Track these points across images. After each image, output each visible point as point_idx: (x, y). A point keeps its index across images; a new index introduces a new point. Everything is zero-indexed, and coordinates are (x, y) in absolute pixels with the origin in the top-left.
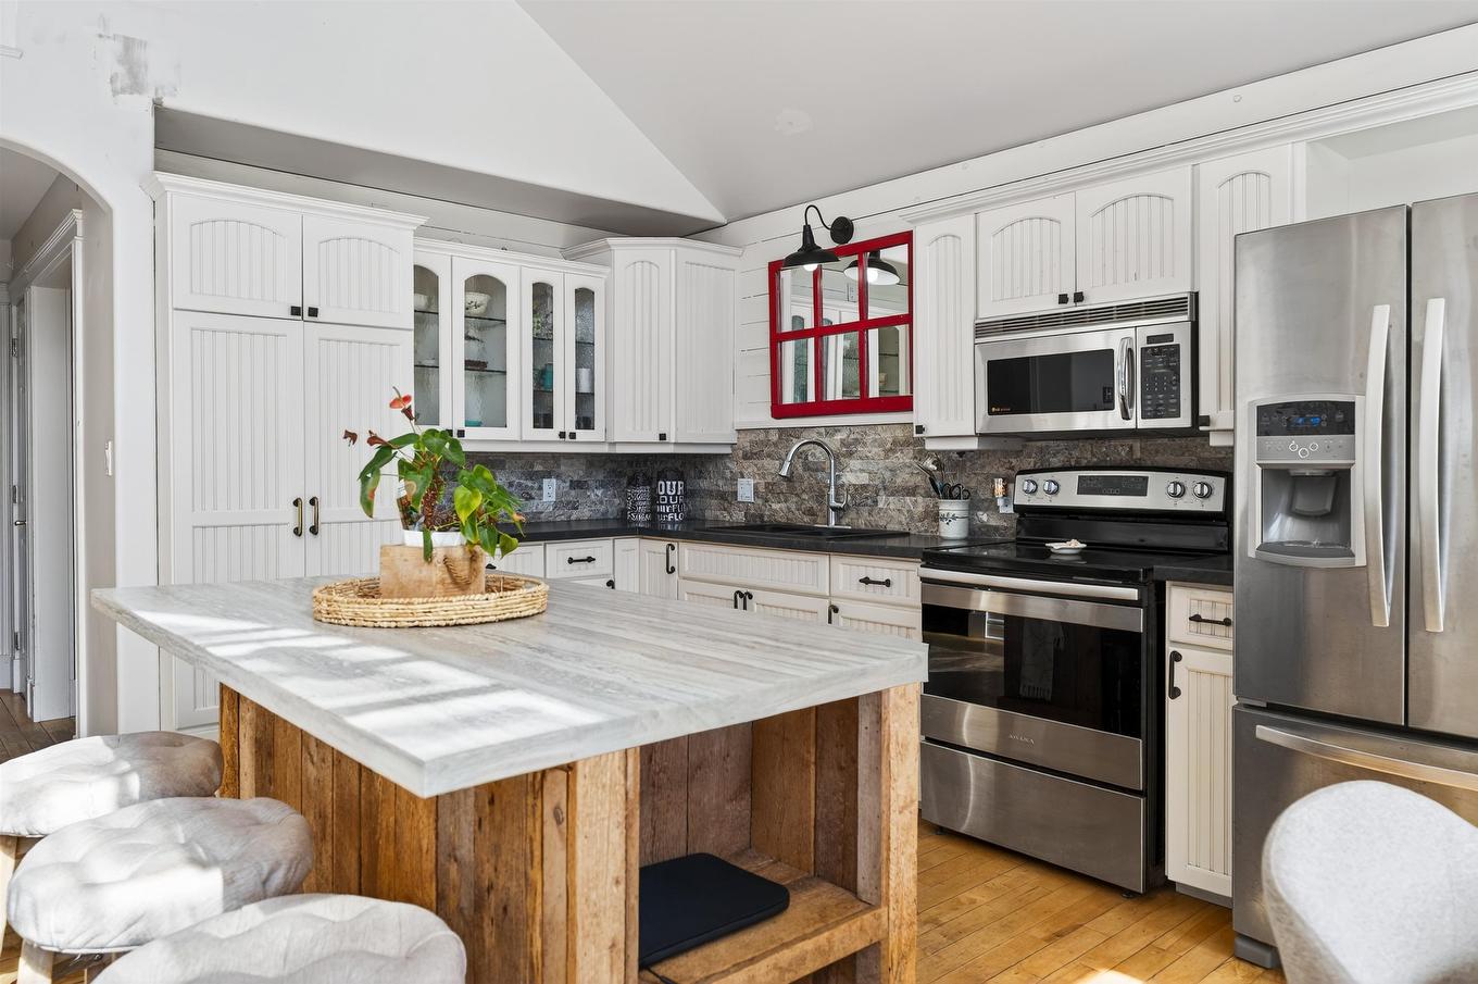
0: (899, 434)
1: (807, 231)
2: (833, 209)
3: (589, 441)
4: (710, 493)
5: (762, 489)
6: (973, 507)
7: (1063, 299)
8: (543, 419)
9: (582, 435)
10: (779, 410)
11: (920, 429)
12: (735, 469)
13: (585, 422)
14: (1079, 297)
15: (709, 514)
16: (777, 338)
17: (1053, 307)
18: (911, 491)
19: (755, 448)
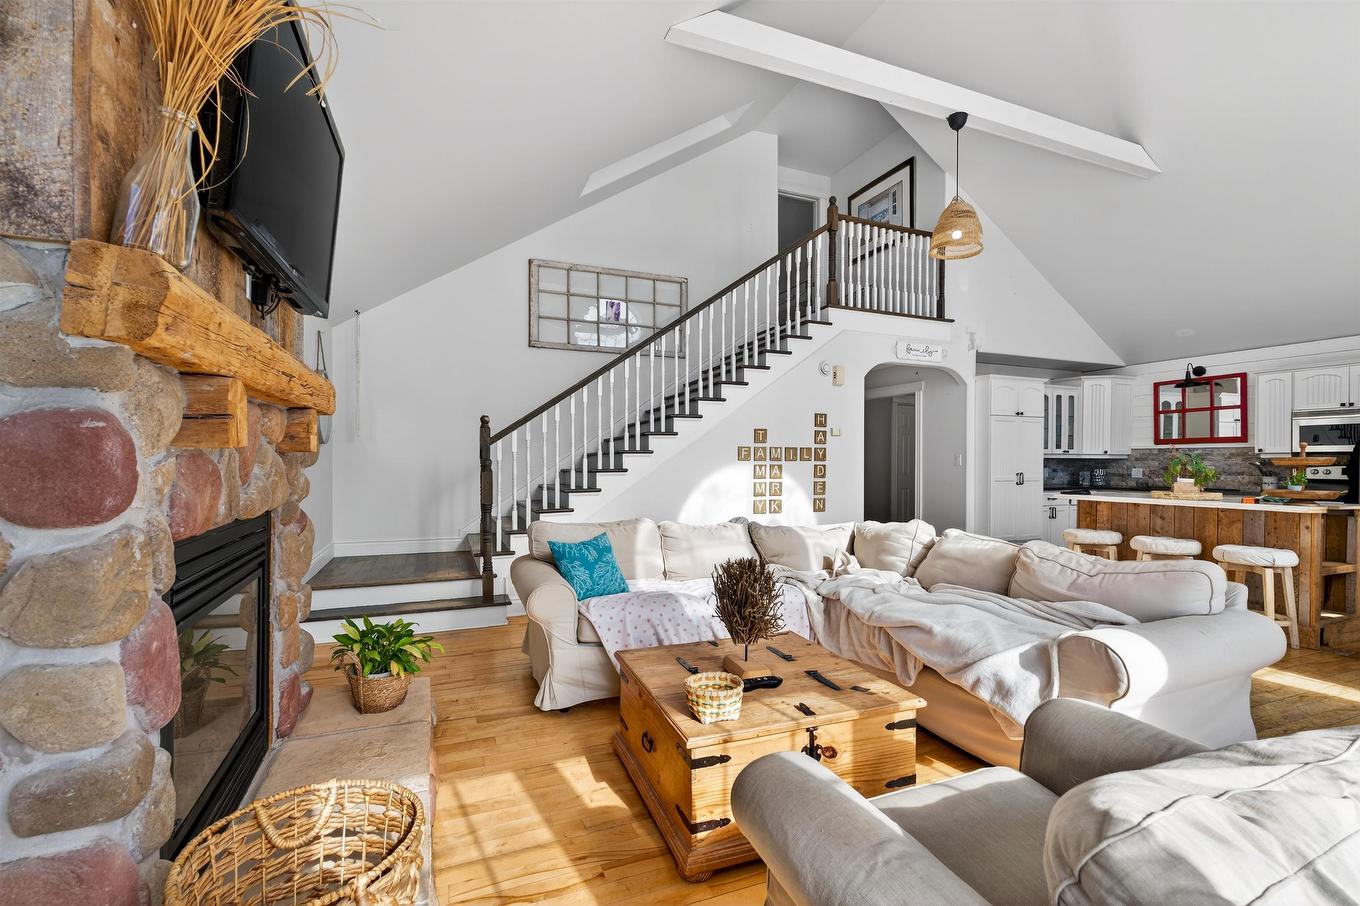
0: (1234, 451)
1: (1188, 373)
2: (1197, 362)
3: (1074, 454)
4: (1114, 475)
5: (1147, 472)
6: (1279, 480)
7: (1343, 405)
8: (1058, 446)
9: (1071, 451)
10: (1157, 441)
11: (1260, 450)
12: (1129, 464)
13: (1071, 446)
14: (1351, 404)
15: (1112, 483)
16: (1157, 413)
17: (1336, 406)
18: (1242, 473)
19: (1141, 456)
